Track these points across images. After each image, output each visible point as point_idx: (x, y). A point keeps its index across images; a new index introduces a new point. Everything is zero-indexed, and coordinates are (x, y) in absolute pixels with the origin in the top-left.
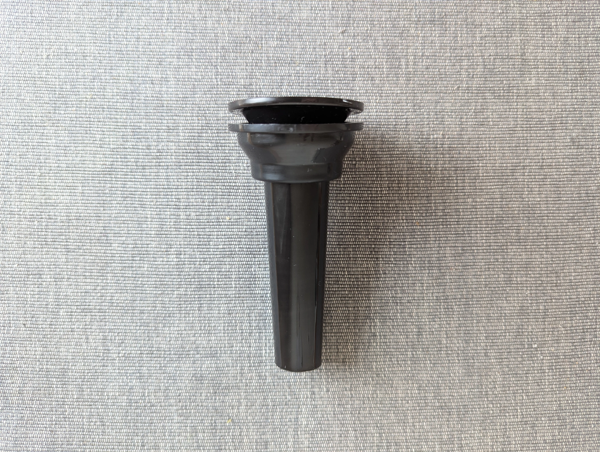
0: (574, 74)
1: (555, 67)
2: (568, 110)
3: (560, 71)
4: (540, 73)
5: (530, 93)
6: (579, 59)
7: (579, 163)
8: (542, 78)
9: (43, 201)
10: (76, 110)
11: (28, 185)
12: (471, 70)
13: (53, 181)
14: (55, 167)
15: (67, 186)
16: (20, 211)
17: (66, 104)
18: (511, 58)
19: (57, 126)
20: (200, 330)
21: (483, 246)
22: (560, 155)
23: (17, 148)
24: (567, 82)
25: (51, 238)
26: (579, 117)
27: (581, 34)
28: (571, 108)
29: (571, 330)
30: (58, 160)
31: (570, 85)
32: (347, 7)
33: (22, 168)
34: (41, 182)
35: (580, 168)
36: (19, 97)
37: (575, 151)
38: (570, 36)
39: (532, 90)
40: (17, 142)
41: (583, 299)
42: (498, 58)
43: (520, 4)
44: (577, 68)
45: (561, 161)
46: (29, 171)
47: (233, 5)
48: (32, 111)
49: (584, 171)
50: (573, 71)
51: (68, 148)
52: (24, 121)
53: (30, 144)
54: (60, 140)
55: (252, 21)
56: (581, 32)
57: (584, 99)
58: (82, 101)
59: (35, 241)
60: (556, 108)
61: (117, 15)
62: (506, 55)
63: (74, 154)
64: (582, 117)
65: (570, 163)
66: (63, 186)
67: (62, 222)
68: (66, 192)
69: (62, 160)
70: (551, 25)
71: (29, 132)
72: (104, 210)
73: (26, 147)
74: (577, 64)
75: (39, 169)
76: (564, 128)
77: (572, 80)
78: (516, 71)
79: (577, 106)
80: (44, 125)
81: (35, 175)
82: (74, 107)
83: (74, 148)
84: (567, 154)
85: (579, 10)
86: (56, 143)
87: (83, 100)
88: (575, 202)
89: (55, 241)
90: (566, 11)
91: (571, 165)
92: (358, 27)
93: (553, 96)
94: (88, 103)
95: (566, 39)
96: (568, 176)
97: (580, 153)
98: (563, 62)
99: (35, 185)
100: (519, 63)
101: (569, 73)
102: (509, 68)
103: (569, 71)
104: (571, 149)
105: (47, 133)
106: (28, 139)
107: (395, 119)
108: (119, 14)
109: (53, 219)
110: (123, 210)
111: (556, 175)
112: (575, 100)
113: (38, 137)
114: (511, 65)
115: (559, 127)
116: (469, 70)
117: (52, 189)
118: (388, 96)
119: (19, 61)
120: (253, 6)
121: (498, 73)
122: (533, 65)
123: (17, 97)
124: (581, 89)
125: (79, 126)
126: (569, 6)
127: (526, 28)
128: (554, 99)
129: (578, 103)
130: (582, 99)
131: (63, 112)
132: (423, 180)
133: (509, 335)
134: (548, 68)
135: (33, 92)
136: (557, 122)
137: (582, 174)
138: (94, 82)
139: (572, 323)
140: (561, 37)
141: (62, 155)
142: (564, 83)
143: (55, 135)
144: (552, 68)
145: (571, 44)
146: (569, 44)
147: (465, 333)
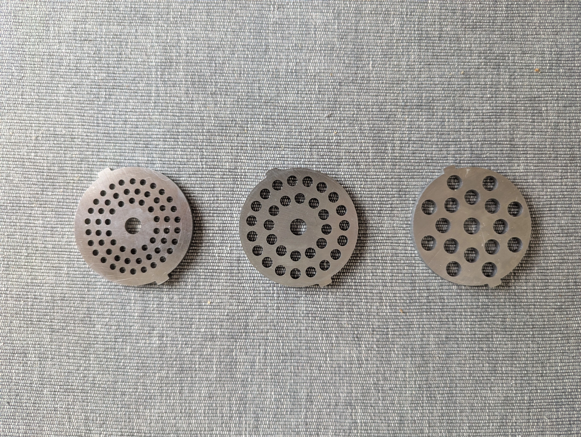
0: (565, 160)
1: (544, 152)
2: (557, 197)
3: (550, 157)
4: (529, 159)
5: (518, 179)
6: (570, 145)
7: (568, 251)
8: (531, 164)
9: (29, 281)
10: (63, 192)
11: (15, 265)
12: (458, 156)
13: (39, 261)
14: (41, 247)
15: (52, 267)
16: (7, 290)
17: (54, 185)
18: (499, 144)
19: (44, 207)
20: (181, 412)
21: (468, 334)
22: (548, 243)
23: (5, 228)
24: (557, 168)
25: (36, 318)
26: (569, 204)
27: (572, 120)
28: (560, 195)
29: (557, 421)
30: (45, 241)
31: (560, 171)
32: (334, 91)
33: (9, 248)
34: (28, 262)
35: (569, 256)
36: (8, 178)
37: (564, 239)
38: (561, 121)
39: (520, 176)
40: (5, 222)
41: (570, 390)
42: (486, 144)
43: (510, 88)
44: (567, 154)
45: (549, 249)
46: (16, 251)
47: (220, 88)
48: (20, 192)
49: (572, 260)
50: (563, 157)
51: (55, 229)
52: (12, 202)
53: (18, 224)
54: (47, 221)
55: (238, 105)
56: (572, 117)
57: (574, 185)
58: (69, 183)
59: (21, 320)
60: (545, 195)
61: (106, 98)
62: (494, 141)
63: (60, 235)
64: (571, 204)
65: (558, 251)
66: (48, 267)
67: (48, 302)
68: (52, 273)
69: (49, 241)
70: (541, 110)
71: (17, 213)
72: (88, 291)
73: (14, 227)
74: (568, 149)
75: (25, 249)
76: (553, 215)
77: (562, 166)
78: (504, 157)
79: (567, 193)
80: (32, 205)
81: (22, 256)
82: (62, 188)
83: (61, 229)
84: (555, 242)
85: (570, 95)
86: (43, 224)
87: (70, 181)
88: (562, 291)
89: (40, 321)
90: (556, 96)
91: (559, 253)
92: (344, 111)
93: (542, 182)
94: (75, 185)
95: (557, 124)
96: (556, 264)
97: (569, 241)
98: (553, 148)
99: (22, 265)
100: (508, 149)
101: (559, 159)
102: (497, 153)
103: (559, 157)
104: (560, 236)
105: (34, 214)
106: (16, 219)
107: (380, 204)
108: (107, 97)
109: (38, 299)
110: (107, 291)
111: (544, 263)
112: (565, 187)
113: (26, 218)
114: (499, 150)
115: (547, 214)
116: (456, 156)
117: (38, 269)
118: (373, 181)
119: (9, 142)
120: (239, 89)
121: (486, 159)
122: (522, 151)
123: (6, 178)
124: (571, 175)
125: (66, 207)
126: (560, 91)
127: (515, 113)
128: (543, 185)
129: (568, 190)
130: (572, 185)
131: (50, 193)
132: (407, 266)
133: (493, 426)
134: (538, 154)
135: (22, 173)
136: (545, 209)
137: (571, 263)
138: (81, 164)
139: (558, 415)
140: (551, 122)
141: (49, 235)
142: (554, 169)
143: (42, 216)
144: (541, 154)
145: (562, 129)
146: (559, 129)
147: (447, 423)
